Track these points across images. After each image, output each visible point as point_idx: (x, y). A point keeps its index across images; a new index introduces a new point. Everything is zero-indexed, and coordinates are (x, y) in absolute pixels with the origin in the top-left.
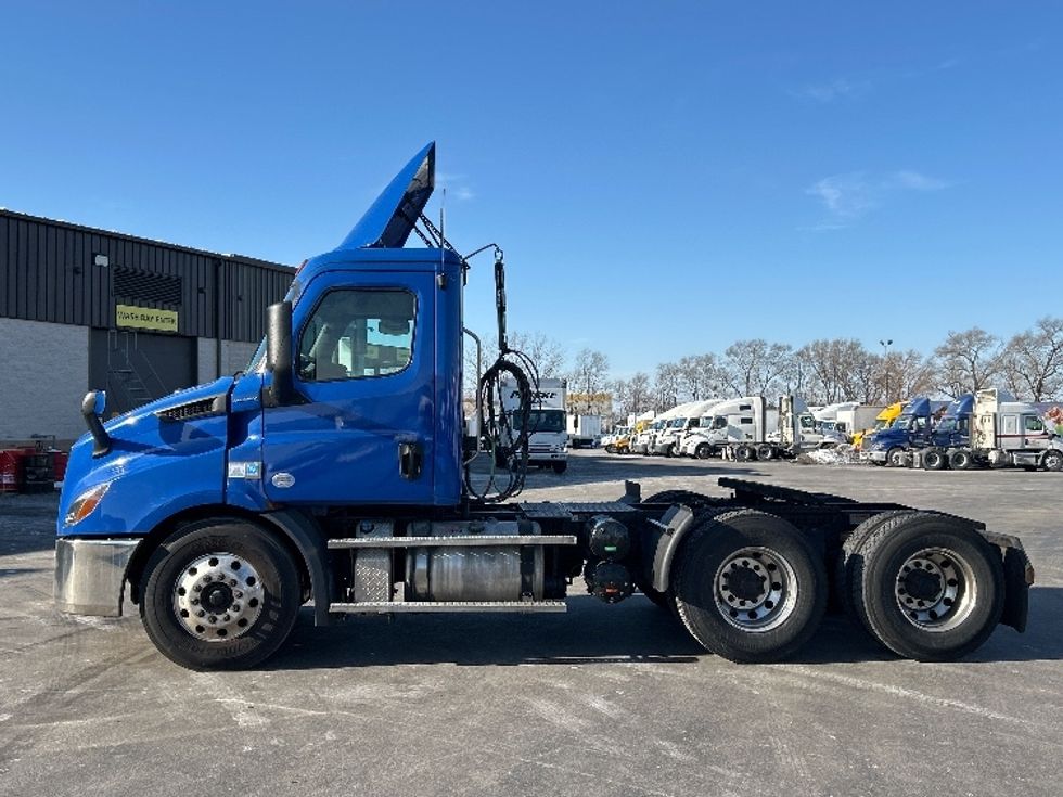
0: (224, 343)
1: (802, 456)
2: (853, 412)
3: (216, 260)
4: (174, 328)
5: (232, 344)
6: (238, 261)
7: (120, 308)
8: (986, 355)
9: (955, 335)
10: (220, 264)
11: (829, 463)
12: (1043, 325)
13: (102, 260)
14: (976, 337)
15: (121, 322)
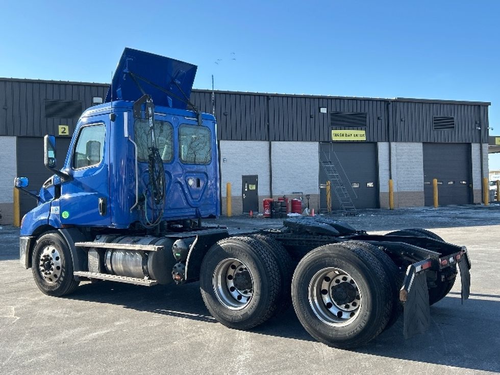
0: (393, 144)
3: (387, 102)
4: (364, 139)
5: (398, 144)
6: (399, 101)
7: (333, 132)
10: (390, 104)
13: (323, 110)
15: (334, 139)
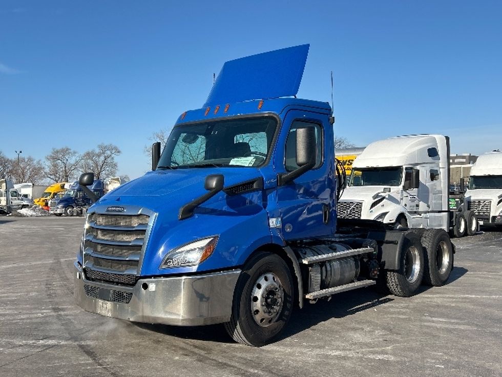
1: (14, 213)
2: (32, 188)
8: (72, 160)
9: (55, 150)
11: (31, 216)
12: (100, 147)
14: (65, 151)
